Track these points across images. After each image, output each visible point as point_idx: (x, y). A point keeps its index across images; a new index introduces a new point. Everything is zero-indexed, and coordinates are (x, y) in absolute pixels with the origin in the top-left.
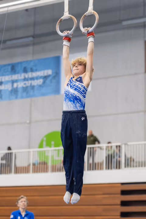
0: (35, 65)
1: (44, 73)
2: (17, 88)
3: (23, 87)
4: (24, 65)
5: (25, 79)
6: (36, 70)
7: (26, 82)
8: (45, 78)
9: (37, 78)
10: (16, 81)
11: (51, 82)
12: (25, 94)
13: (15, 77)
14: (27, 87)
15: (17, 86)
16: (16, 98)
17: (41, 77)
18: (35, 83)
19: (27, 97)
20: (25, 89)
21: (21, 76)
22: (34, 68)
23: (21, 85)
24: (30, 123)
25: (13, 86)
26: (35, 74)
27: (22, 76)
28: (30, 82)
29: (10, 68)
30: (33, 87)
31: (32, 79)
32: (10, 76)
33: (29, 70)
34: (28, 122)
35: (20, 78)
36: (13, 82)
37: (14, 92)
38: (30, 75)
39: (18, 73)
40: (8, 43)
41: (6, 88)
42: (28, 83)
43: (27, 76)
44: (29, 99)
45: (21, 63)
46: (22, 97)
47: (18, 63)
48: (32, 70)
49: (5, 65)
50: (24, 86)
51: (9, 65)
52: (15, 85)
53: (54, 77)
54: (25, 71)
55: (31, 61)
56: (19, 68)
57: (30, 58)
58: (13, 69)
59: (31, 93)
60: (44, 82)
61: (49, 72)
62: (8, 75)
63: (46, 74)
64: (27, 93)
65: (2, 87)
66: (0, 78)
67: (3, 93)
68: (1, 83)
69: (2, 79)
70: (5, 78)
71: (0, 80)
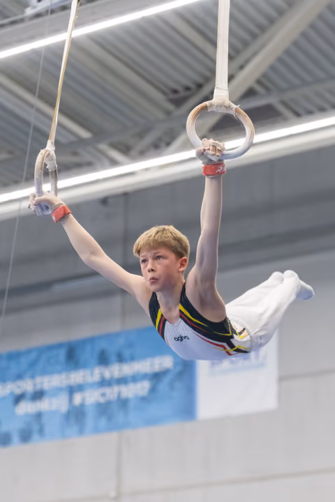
0: (130, 345)
1: (152, 365)
2: (82, 405)
3: (99, 405)
4: (103, 345)
5: (104, 383)
6: (132, 359)
7: (107, 391)
8: (156, 377)
9: (135, 378)
10: (80, 388)
11: (171, 387)
12: (103, 422)
13: (77, 377)
14: (108, 403)
15: (83, 399)
16: (81, 431)
17: (145, 377)
18: (129, 391)
19: (110, 429)
20: (104, 409)
21: (92, 374)
22: (127, 353)
23: (92, 397)
24: (116, 498)
25: (71, 400)
26: (128, 369)
27: (97, 373)
28: (116, 389)
29: (62, 354)
30: (123, 403)
31: (123, 381)
32: (64, 376)
33: (113, 358)
34: (113, 494)
35: (90, 379)
36: (72, 390)
37: (76, 416)
38: (115, 370)
39: (84, 366)
40: (58, 289)
41: (54, 407)
42: (112, 393)
43: (107, 374)
44: (113, 436)
45: (92, 340)
46: (97, 430)
47: (84, 342)
48: (121, 359)
49: (50, 348)
50: (102, 400)
51: (60, 346)
52: (78, 399)
53: (180, 375)
54: (103, 360)
55: (117, 335)
56: (88, 354)
57: (114, 326)
58: (72, 356)
59: (120, 417)
60: (153, 390)
61: (166, 362)
62: (59, 372)
63: (157, 368)
64: (110, 419)
65: (44, 405)
66: (38, 380)
67: (45, 420)
68: (38, 395)
69: (42, 383)
70: (50, 382)
71: (38, 387)
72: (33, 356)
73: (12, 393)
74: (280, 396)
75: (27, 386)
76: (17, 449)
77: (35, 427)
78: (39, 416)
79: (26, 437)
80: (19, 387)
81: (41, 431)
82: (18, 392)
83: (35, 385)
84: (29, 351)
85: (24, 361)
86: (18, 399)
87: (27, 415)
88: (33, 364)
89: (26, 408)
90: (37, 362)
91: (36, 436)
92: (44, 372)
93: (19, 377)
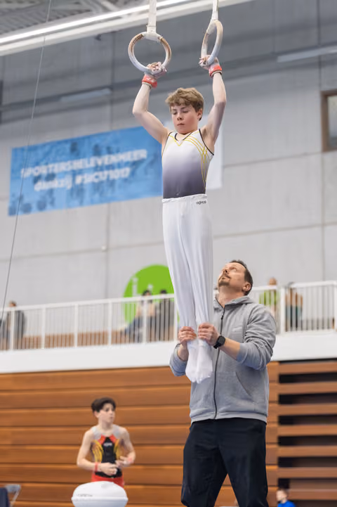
0: (116, 141)
1: (132, 157)
2: (82, 184)
3: (93, 183)
4: (97, 141)
5: (97, 168)
6: (118, 151)
7: (100, 174)
8: (135, 164)
9: (120, 165)
10: (80, 172)
11: (146, 173)
12: (97, 196)
13: (78, 164)
14: (101, 182)
15: (83, 180)
16: (81, 203)
17: (127, 164)
18: (116, 174)
19: (101, 202)
20: (97, 187)
21: (89, 162)
22: (114, 147)
23: (89, 179)
24: (107, 250)
25: (74, 180)
26: (114, 159)
27: (93, 161)
28: (106, 173)
29: (68, 147)
30: (111, 183)
31: (111, 167)
32: (69, 163)
33: (104, 150)
34: (104, 248)
35: (87, 166)
36: (75, 173)
37: (78, 192)
38: (106, 159)
39: (84, 157)
40: (64, 100)
41: (62, 185)
42: (103, 175)
43: (100, 163)
44: (105, 206)
45: (89, 137)
46: (92, 202)
47: (84, 138)
48: (109, 151)
49: (59, 143)
50: (96, 181)
51: (66, 141)
52: (79, 180)
53: (152, 163)
54: (97, 152)
55: (107, 134)
56: (86, 148)
57: (105, 128)
58: (75, 149)
59: (109, 194)
60: (133, 173)
61: (142, 154)
62: (66, 161)
63: (136, 159)
64: (101, 194)
65: (55, 184)
66: (51, 166)
67: (55, 195)
68: (51, 177)
69: (53, 168)
70: (59, 167)
71: (50, 171)
72: (47, 149)
73: (32, 175)
74: (223, 180)
75: (43, 170)
76: (35, 215)
77: (49, 200)
78: (51, 191)
79: (42, 207)
80: (37, 171)
81: (52, 203)
82: (36, 174)
83: (48, 169)
84: (44, 145)
85: (40, 153)
86: (36, 179)
87: (41, 191)
88: (47, 154)
89: (42, 186)
90: (50, 152)
91: (49, 206)
92: (55, 161)
93: (37, 164)
